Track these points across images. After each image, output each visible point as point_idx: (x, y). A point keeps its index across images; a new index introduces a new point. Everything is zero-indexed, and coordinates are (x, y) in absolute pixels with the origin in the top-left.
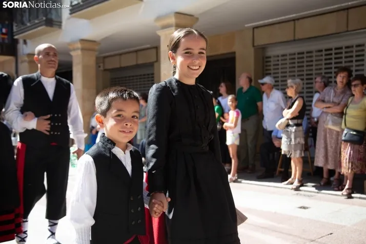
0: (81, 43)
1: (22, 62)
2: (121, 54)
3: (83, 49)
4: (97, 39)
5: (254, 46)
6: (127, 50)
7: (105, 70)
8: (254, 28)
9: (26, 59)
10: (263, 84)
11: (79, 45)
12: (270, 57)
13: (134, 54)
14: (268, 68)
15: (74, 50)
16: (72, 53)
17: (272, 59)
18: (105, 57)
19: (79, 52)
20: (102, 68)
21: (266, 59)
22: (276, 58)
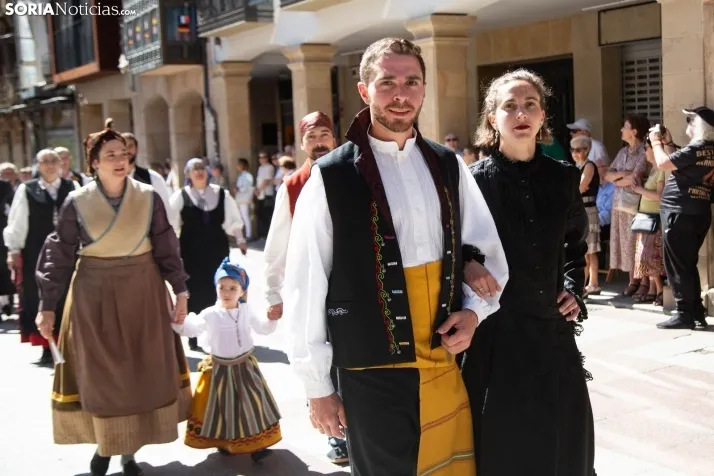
0: (303, 51)
1: (215, 76)
3: (307, 61)
4: (332, 40)
5: (600, 45)
8: (601, 11)
9: (220, 69)
10: (575, 132)
11: (300, 54)
12: (632, 63)
15: (294, 61)
16: (291, 67)
17: (636, 67)
19: (301, 66)
21: (626, 66)
22: (641, 66)
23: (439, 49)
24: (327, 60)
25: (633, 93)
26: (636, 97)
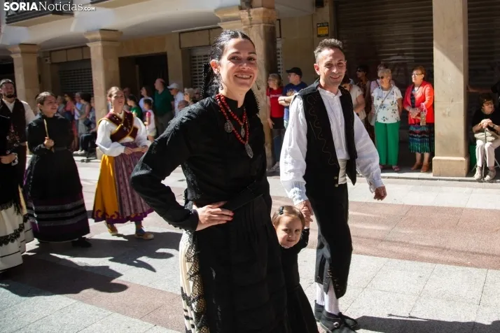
0: (20, 48)
2: (66, 49)
3: (23, 53)
4: (38, 43)
5: (181, 48)
6: (73, 46)
7: (52, 64)
8: (180, 33)
10: (171, 89)
12: (195, 57)
13: (80, 50)
14: (195, 65)
15: (14, 53)
16: (13, 56)
17: (197, 59)
18: (51, 51)
19: (19, 55)
20: (49, 62)
21: (192, 58)
22: (200, 58)
23: (104, 47)
24: (34, 53)
25: (196, 74)
26: (198, 76)
